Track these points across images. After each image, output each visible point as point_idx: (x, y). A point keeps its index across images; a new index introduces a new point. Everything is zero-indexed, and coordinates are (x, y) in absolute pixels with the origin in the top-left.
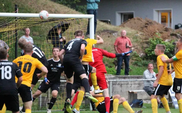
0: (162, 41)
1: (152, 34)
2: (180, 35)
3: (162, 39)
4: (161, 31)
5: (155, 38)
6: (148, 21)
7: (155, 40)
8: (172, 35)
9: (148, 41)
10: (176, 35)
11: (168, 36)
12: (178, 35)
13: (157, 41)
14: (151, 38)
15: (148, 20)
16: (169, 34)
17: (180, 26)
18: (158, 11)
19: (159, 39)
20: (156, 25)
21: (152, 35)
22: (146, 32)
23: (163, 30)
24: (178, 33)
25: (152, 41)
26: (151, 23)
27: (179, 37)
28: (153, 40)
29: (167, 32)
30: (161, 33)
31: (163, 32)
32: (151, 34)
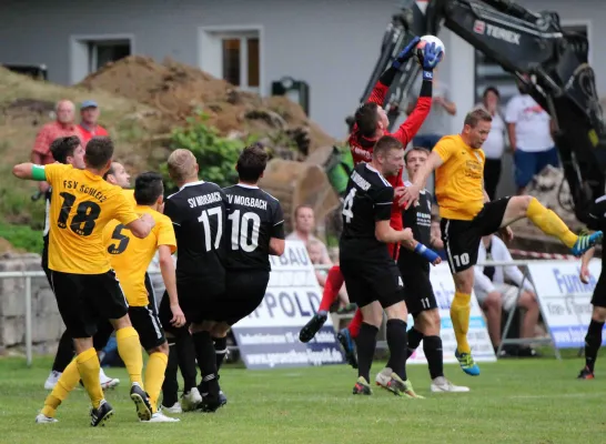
0: (218, 135)
1: (183, 115)
2: (280, 118)
3: (217, 131)
4: (214, 104)
5: (191, 128)
6: (173, 70)
7: (194, 135)
8: (253, 116)
9: (168, 136)
10: (264, 117)
11: (239, 120)
12: (274, 115)
13: (199, 137)
14: (182, 129)
15: (174, 65)
16: (242, 115)
17: (287, 84)
18: (213, 33)
19: (205, 132)
20: (200, 82)
21: (182, 119)
22: (161, 107)
23: (224, 100)
24: (276, 110)
25: (181, 136)
26: (183, 75)
27: (277, 124)
28: (186, 133)
29: (235, 108)
30: (215, 109)
31: (223, 105)
32: (178, 114)
